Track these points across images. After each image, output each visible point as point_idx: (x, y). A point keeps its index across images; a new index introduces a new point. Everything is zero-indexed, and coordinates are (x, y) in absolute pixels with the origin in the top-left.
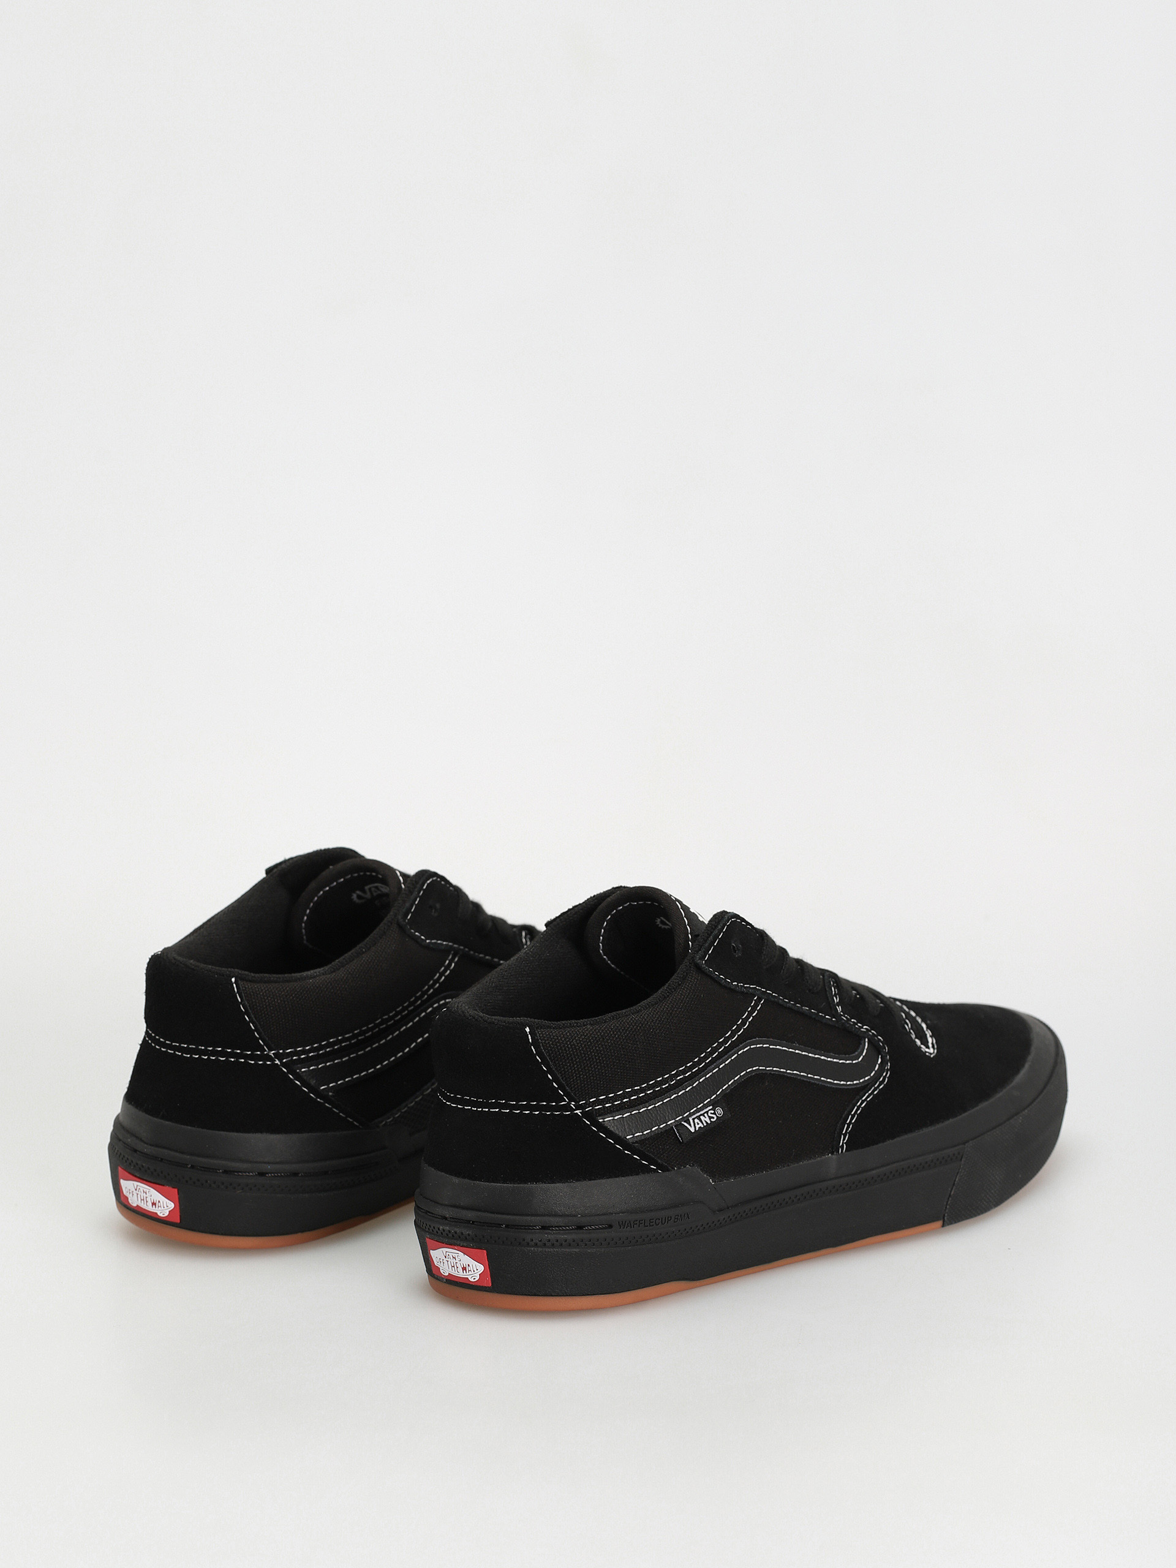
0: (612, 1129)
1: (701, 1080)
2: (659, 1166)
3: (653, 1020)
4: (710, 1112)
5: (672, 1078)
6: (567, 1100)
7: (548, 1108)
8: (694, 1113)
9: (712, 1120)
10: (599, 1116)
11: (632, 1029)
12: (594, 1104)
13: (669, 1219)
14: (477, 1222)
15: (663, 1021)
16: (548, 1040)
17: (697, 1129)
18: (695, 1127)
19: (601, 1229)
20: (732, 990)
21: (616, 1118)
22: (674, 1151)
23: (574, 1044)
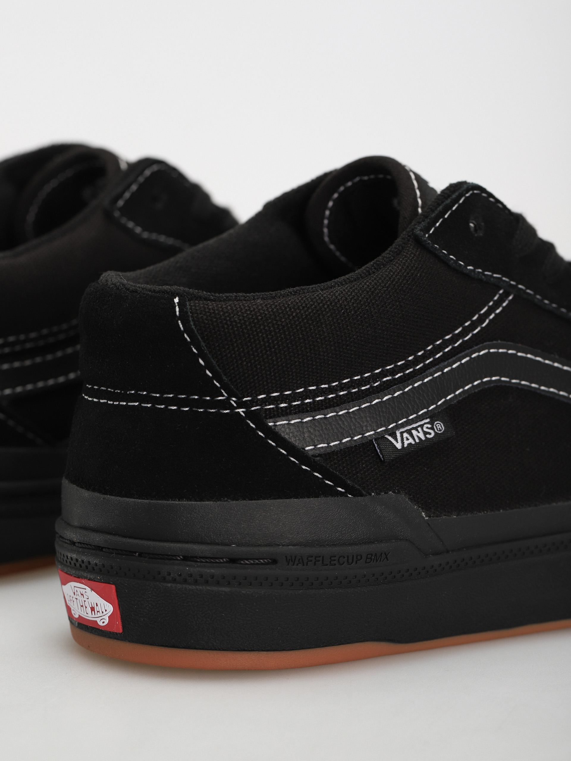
0: (287, 437)
1: (416, 385)
2: (349, 489)
3: (346, 299)
4: (426, 426)
5: (375, 378)
6: (226, 395)
7: (200, 403)
8: (403, 425)
9: (428, 436)
10: (270, 418)
11: (315, 307)
12: (264, 402)
13: (359, 557)
14: (105, 548)
15: (361, 301)
16: (200, 314)
17: (406, 445)
18: (403, 443)
19: (262, 564)
20: (467, 276)
21: (293, 422)
22: (372, 472)
23: (235, 321)
